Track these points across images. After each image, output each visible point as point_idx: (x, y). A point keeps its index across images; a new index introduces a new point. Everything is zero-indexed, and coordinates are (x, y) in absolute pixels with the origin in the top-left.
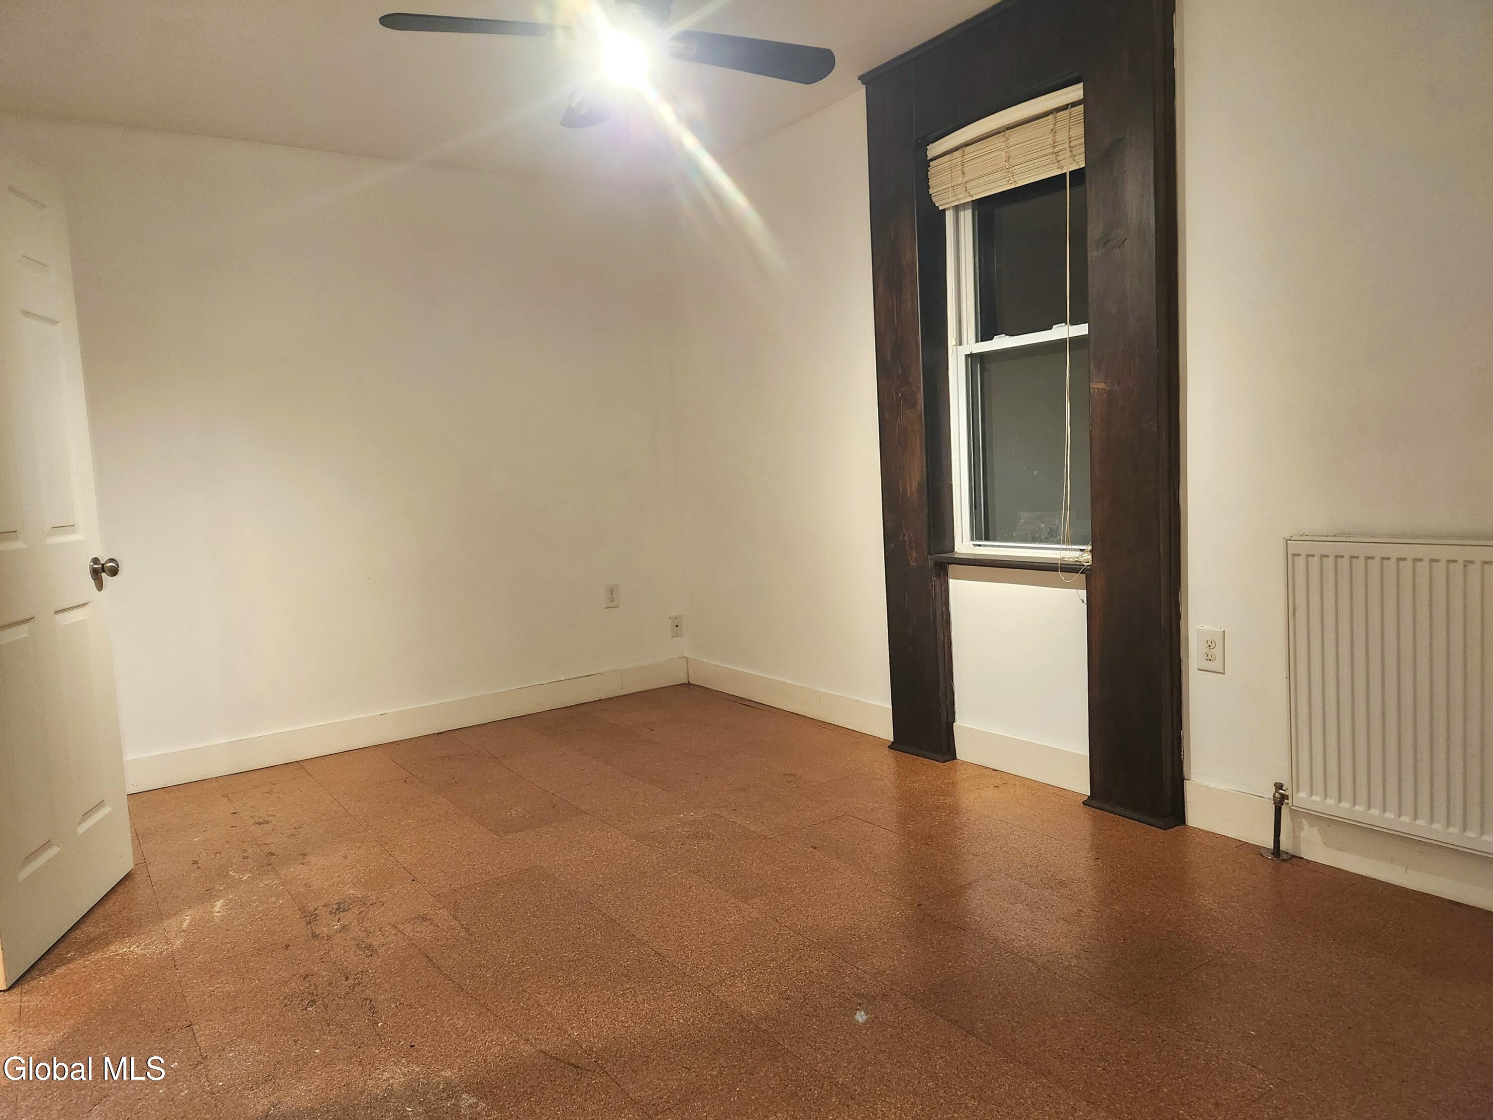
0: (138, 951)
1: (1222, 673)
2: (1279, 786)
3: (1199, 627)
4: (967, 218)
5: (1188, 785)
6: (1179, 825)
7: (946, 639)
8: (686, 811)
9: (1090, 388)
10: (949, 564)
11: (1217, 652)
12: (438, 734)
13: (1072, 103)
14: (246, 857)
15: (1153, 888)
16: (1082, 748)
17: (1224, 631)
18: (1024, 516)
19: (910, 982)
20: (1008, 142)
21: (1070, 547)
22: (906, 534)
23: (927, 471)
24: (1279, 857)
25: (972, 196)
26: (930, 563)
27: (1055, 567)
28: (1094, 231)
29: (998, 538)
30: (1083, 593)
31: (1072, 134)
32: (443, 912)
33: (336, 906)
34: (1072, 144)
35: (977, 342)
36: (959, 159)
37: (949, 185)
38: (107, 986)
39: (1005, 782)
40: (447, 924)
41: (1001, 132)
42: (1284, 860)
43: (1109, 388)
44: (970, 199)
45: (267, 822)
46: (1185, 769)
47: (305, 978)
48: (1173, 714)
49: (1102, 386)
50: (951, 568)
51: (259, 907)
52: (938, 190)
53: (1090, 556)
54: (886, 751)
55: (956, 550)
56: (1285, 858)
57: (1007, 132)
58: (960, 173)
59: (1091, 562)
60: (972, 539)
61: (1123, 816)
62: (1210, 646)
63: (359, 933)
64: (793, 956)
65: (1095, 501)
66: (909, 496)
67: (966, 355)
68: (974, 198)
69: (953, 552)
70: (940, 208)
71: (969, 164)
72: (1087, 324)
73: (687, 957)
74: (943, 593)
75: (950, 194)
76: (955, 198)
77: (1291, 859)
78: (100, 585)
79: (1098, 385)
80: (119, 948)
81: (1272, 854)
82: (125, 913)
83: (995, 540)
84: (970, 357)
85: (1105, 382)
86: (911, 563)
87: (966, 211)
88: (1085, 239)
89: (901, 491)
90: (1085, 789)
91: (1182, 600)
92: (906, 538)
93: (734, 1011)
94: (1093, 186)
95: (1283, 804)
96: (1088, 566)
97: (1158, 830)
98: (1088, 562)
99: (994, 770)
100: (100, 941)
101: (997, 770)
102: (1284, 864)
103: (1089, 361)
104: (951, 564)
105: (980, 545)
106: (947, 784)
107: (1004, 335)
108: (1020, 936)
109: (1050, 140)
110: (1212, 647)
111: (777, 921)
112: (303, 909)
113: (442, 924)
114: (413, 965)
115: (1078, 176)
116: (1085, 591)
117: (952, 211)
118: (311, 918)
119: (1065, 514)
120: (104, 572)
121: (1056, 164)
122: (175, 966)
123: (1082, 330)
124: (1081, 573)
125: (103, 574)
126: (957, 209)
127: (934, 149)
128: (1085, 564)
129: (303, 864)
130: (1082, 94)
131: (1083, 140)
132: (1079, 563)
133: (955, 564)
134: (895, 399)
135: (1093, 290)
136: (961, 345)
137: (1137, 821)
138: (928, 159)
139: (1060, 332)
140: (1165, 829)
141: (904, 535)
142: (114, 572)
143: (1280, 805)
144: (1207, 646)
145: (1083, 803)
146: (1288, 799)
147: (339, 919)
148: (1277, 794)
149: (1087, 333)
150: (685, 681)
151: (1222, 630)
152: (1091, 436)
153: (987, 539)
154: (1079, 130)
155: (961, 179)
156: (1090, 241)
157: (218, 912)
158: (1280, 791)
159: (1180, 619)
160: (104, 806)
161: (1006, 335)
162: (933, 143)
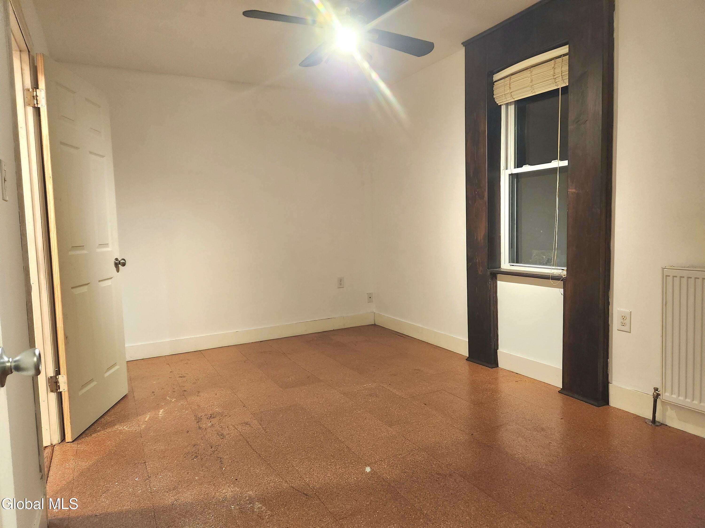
0: (126, 429)
1: (629, 332)
2: (656, 389)
3: (618, 309)
4: (512, 109)
5: (611, 386)
6: (605, 405)
7: (495, 309)
8: (367, 383)
9: (568, 192)
10: (497, 274)
11: (627, 321)
12: (261, 342)
13: (564, 54)
14: (175, 392)
15: (588, 435)
16: (559, 365)
17: (631, 312)
18: (535, 252)
19: (463, 470)
20: (532, 73)
21: (557, 268)
22: (477, 259)
23: (488, 229)
24: (655, 424)
25: (514, 99)
26: (489, 273)
27: (548, 277)
28: (572, 116)
29: (523, 262)
30: (562, 290)
31: (563, 69)
32: (255, 422)
33: (210, 416)
34: (563, 74)
35: (515, 168)
36: (508, 82)
37: (503, 94)
38: (113, 443)
39: (521, 379)
40: (257, 426)
41: (528, 69)
42: (657, 426)
43: (577, 192)
44: (513, 100)
45: (184, 377)
46: (609, 378)
47: (194, 446)
48: (604, 350)
49: (574, 190)
50: (499, 276)
51: (177, 414)
52: (498, 96)
53: (566, 273)
54: (465, 361)
55: (502, 267)
56: (658, 425)
57: (532, 68)
58: (508, 88)
59: (566, 276)
60: (510, 262)
61: (578, 399)
62: (623, 319)
63: (218, 428)
64: (410, 454)
65: (569, 246)
66: (479, 240)
67: (509, 174)
68: (516, 100)
69: (500, 268)
70: (499, 104)
71: (513, 84)
72: (567, 161)
73: (361, 450)
74: (494, 288)
75: (504, 98)
76: (505, 100)
77: (661, 425)
78: (118, 271)
79: (572, 190)
80: (119, 427)
81: (651, 422)
82: (123, 412)
83: (521, 263)
84: (511, 175)
85: (575, 189)
86: (479, 273)
87: (512, 106)
88: (567, 119)
89: (475, 238)
90: (559, 384)
91: (610, 296)
92: (477, 261)
93: (379, 476)
94: (572, 94)
95: (658, 398)
96: (565, 277)
97: (595, 407)
98: (565, 276)
99: (516, 373)
100: (111, 424)
101: (518, 374)
102: (657, 427)
103: (568, 178)
104: (499, 274)
105: (513, 265)
106: (492, 379)
107: (528, 165)
108: (519, 452)
109: (552, 72)
110: (625, 319)
111: (404, 437)
112: (196, 416)
113: (254, 426)
114: (240, 444)
115: (565, 90)
116: (563, 289)
117: (504, 106)
118: (199, 420)
119: (554, 253)
120: (120, 264)
121: (555, 84)
122: (141, 436)
123: (565, 163)
124: (561, 281)
125: (120, 265)
126: (507, 105)
127: (496, 77)
128: (563, 276)
129: (198, 396)
130: (568, 50)
131: (568, 72)
132: (560, 276)
133: (500, 274)
134: (474, 195)
135: (571, 144)
136: (507, 169)
137: (584, 402)
138: (494, 81)
139: (555, 164)
140: (598, 407)
141: (476, 259)
142: (124, 265)
143: (656, 399)
144: (622, 319)
145: (558, 391)
146: (660, 396)
147: (211, 421)
148: (655, 393)
149: (567, 165)
150: (374, 324)
151: (630, 311)
152: (568, 214)
153: (517, 262)
154: (566, 68)
155: (509, 91)
156: (570, 121)
157: (161, 414)
158: (657, 392)
159: (609, 305)
160: (116, 365)
161: (529, 165)
162: (496, 74)
